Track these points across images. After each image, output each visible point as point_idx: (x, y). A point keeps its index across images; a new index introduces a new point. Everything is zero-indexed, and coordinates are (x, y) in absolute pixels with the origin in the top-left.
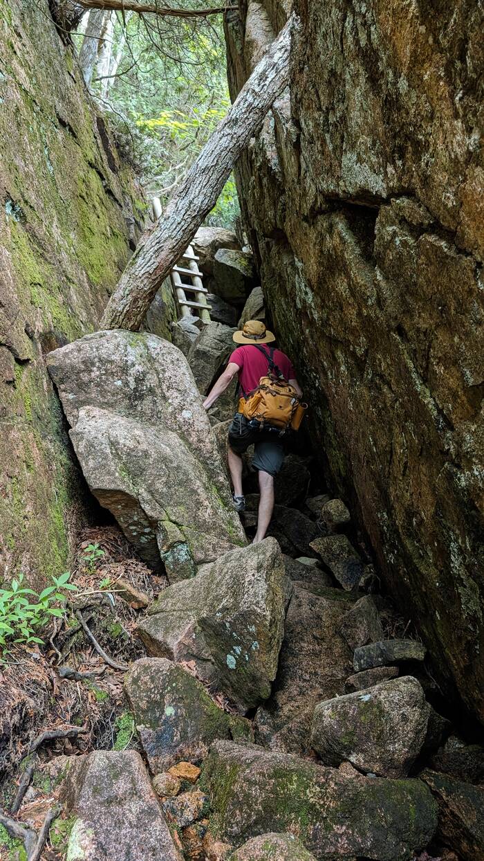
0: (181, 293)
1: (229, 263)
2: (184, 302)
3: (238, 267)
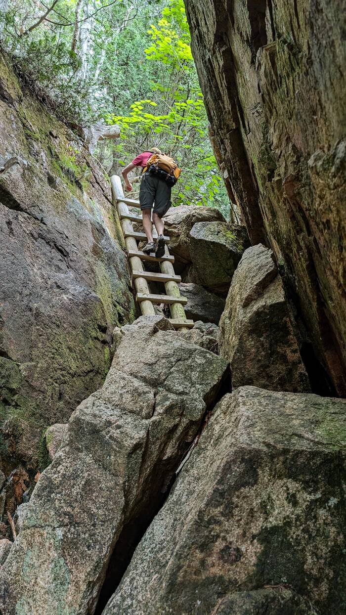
0: (141, 284)
1: (210, 238)
2: (145, 296)
3: (222, 241)
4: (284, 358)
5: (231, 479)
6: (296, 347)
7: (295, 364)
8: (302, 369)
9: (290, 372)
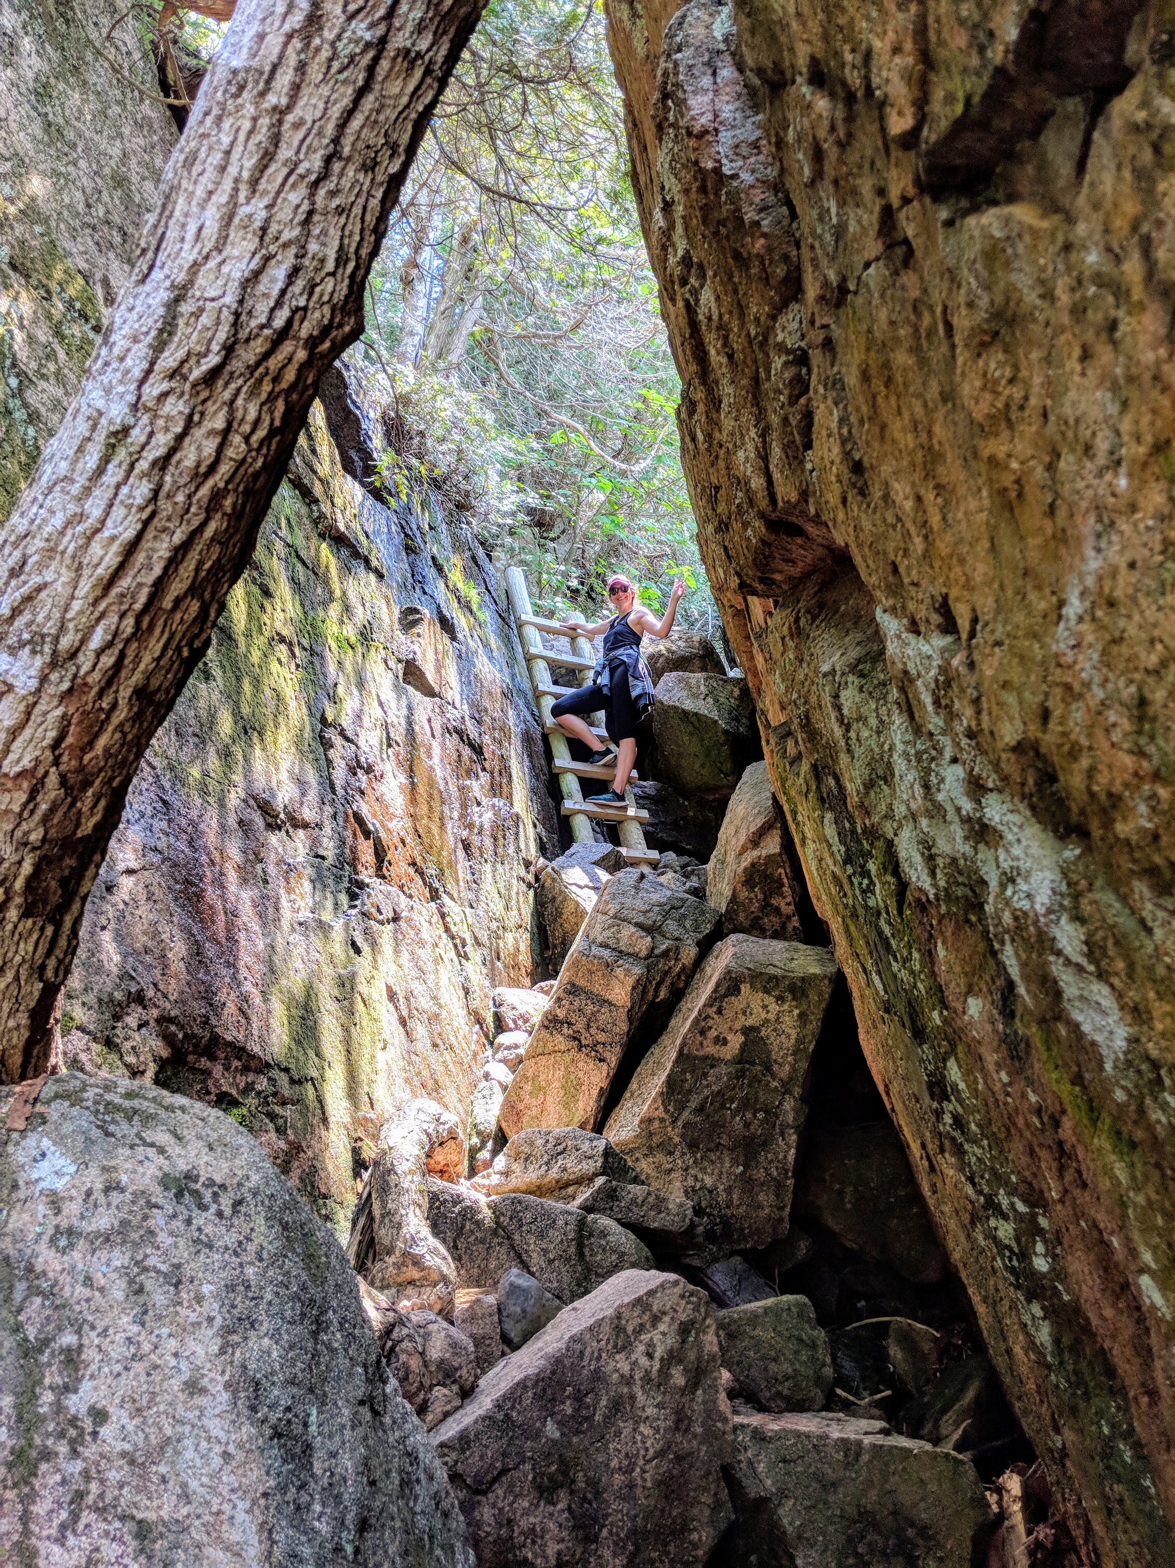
0: (570, 784)
1: (688, 705)
2: (577, 806)
4: (777, 910)
5: (722, 990)
6: (789, 899)
7: (789, 917)
8: (795, 922)
9: (784, 925)
